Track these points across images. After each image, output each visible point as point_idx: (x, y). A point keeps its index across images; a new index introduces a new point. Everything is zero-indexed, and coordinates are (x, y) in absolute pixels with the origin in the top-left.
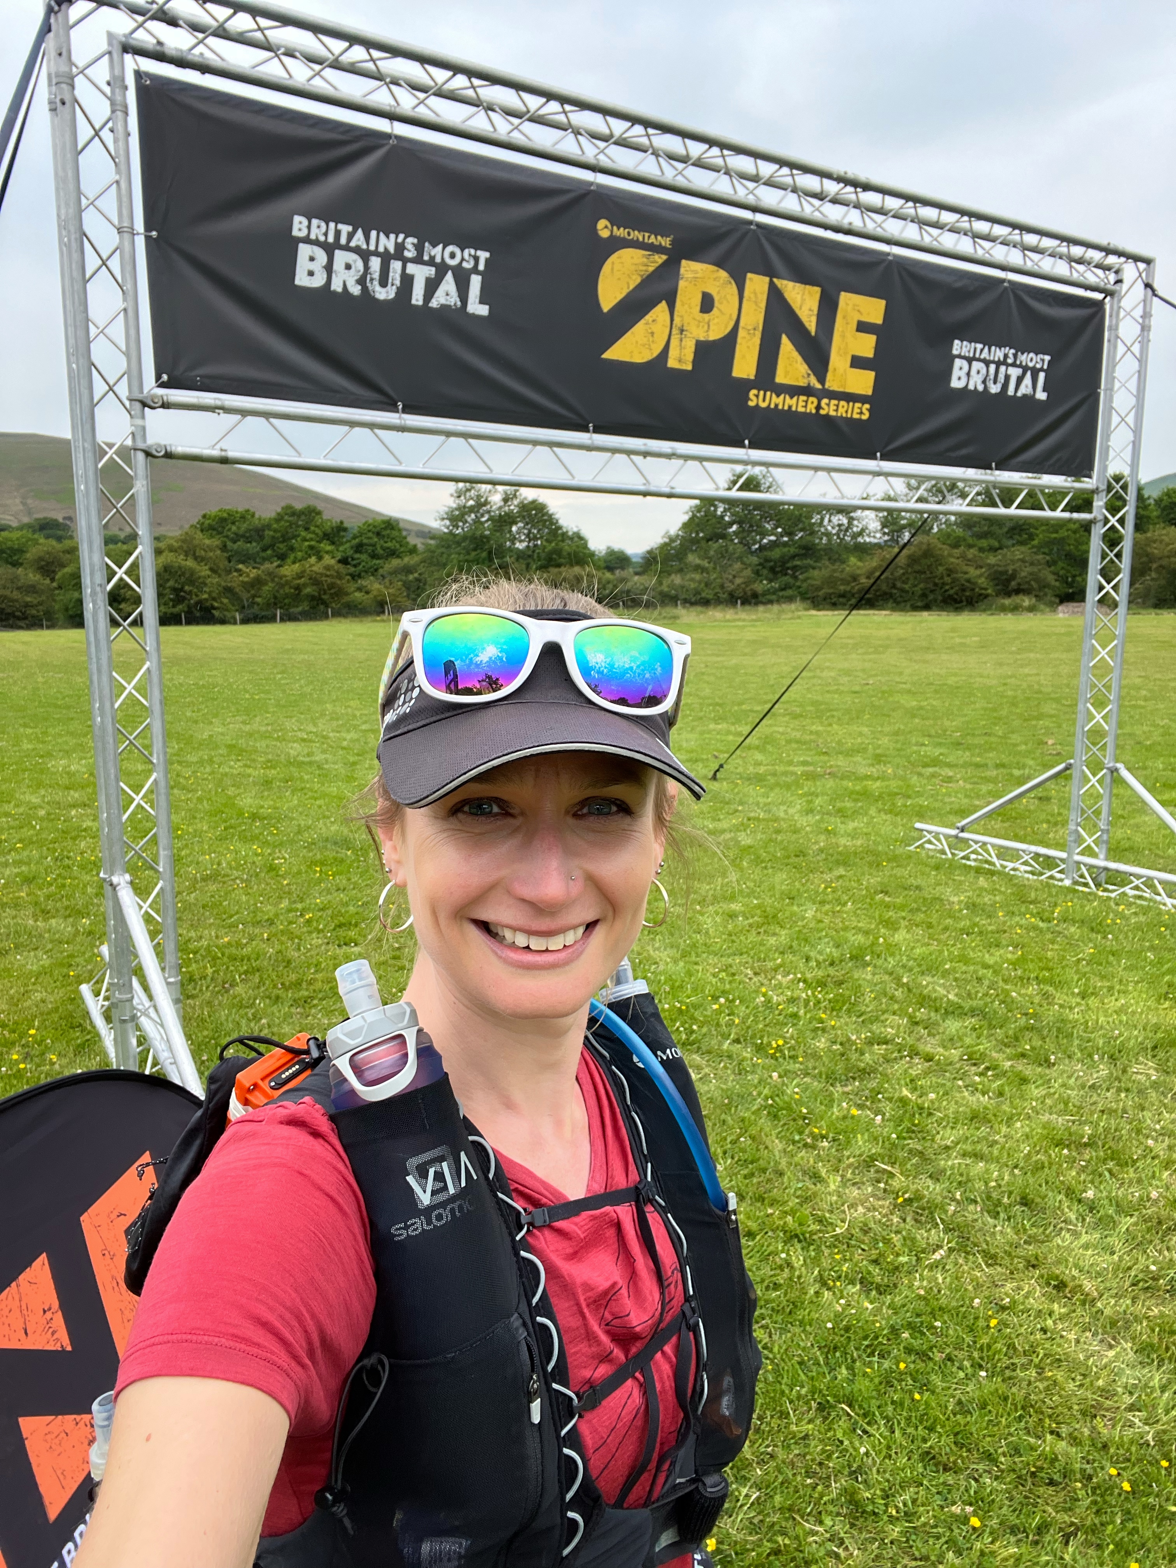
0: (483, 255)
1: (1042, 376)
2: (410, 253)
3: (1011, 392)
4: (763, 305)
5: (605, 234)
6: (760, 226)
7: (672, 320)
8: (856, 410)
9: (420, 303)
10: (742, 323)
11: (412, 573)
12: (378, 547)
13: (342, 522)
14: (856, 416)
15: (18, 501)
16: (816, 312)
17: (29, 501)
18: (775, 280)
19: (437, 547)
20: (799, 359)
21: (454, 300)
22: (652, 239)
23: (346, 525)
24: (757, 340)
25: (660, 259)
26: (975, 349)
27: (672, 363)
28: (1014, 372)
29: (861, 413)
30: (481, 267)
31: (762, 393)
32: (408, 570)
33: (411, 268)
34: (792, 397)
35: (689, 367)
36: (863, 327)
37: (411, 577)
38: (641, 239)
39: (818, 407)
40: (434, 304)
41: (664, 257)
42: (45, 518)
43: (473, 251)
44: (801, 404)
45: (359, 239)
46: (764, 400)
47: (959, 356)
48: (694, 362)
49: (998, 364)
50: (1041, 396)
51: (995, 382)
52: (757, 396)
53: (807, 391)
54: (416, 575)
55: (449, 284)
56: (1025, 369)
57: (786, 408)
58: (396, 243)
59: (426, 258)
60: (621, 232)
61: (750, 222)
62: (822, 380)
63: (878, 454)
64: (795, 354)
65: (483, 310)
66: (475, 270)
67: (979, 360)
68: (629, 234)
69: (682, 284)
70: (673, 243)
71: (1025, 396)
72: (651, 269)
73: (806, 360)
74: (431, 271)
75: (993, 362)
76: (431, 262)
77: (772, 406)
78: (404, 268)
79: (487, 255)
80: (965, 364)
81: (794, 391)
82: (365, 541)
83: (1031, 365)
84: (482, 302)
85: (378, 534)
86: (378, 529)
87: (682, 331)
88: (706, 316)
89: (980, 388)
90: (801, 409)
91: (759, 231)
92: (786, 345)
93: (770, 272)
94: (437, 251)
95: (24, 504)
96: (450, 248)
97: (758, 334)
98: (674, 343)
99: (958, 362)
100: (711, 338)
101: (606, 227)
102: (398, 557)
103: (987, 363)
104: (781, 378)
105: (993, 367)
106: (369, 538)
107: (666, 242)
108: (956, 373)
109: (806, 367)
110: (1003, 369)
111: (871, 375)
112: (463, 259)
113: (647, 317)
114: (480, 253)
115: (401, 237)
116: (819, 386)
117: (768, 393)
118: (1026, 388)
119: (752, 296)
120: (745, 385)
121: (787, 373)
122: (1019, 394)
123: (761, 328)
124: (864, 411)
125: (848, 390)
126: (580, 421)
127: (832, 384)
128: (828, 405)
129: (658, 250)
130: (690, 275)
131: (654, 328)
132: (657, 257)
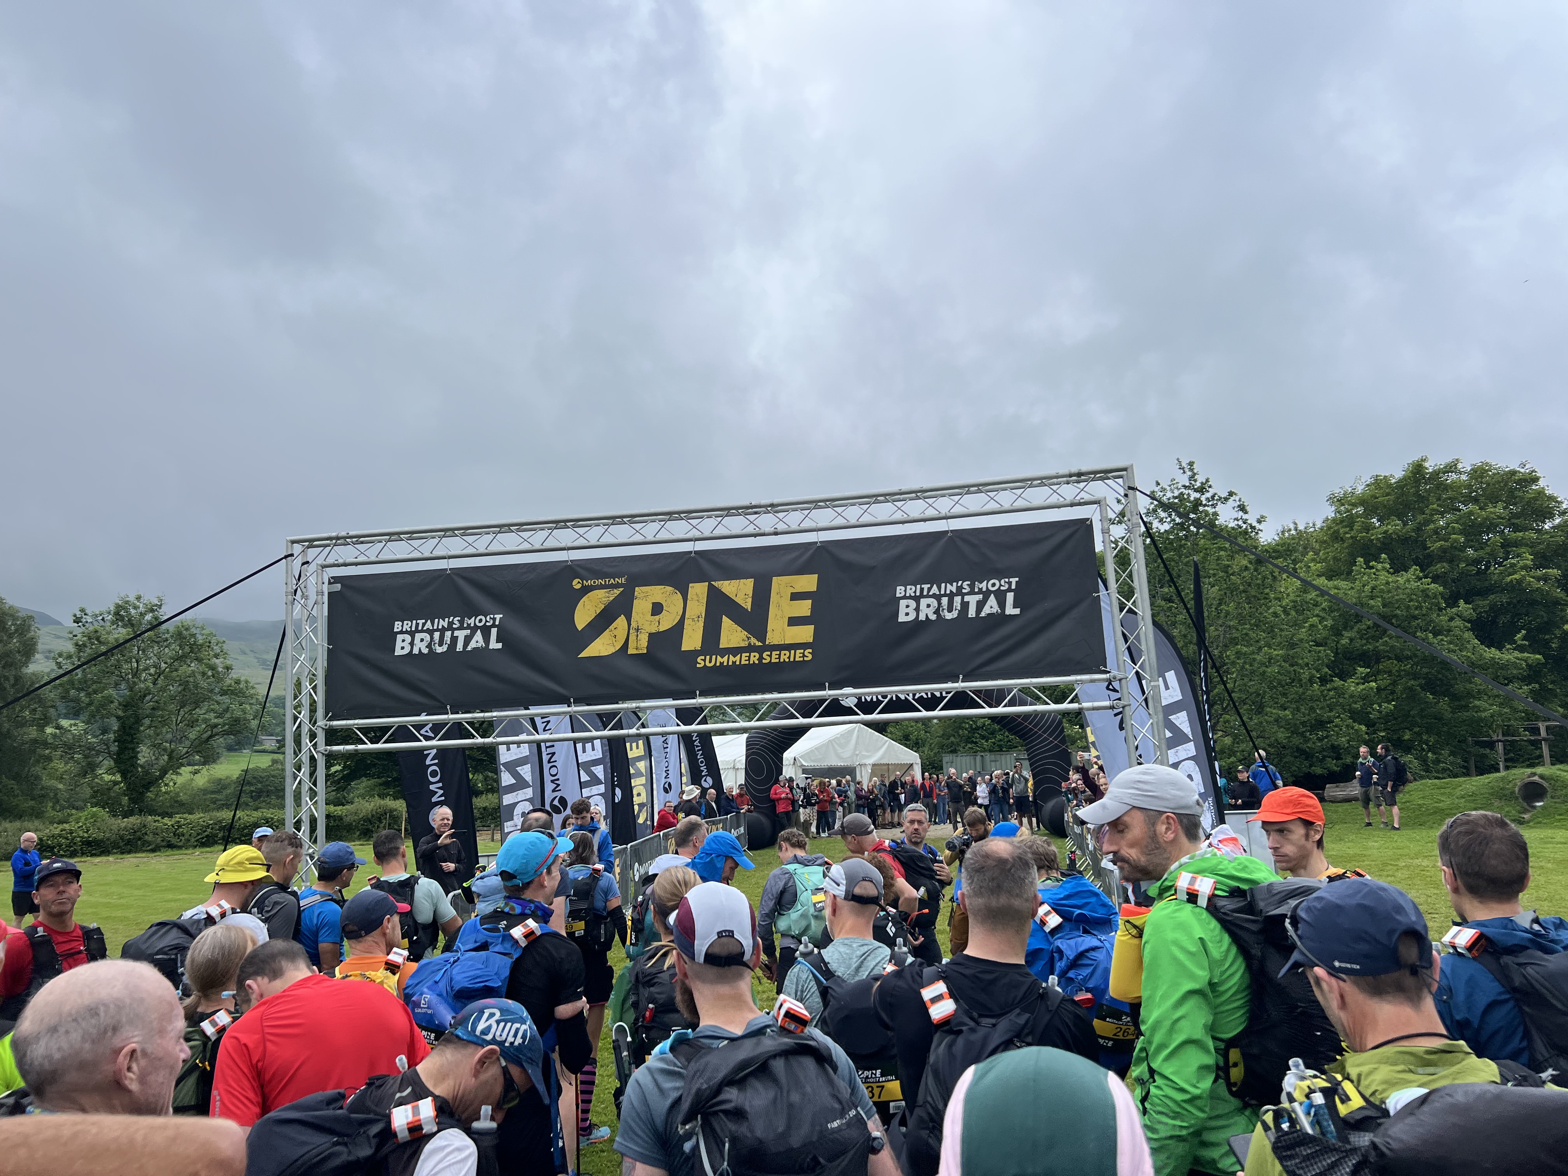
4: (705, 601)
5: (579, 586)
6: (696, 552)
7: (629, 625)
8: (798, 655)
10: (687, 616)
16: (751, 595)
18: (713, 583)
20: (740, 629)
21: (481, 643)
22: (612, 581)
25: (617, 592)
27: (631, 651)
29: (804, 656)
31: (708, 657)
34: (735, 656)
35: (645, 651)
36: (796, 596)
38: (604, 583)
40: (469, 648)
41: (621, 589)
44: (744, 658)
45: (429, 625)
46: (710, 662)
48: (647, 648)
52: (704, 660)
57: (730, 663)
60: (589, 583)
61: (690, 552)
62: (762, 638)
63: (827, 684)
64: (736, 627)
68: (595, 582)
70: (628, 580)
72: (611, 599)
73: (745, 628)
74: (468, 632)
77: (718, 664)
81: (737, 651)
87: (637, 630)
88: (657, 617)
90: (744, 662)
91: (697, 556)
92: (726, 622)
93: (709, 579)
94: (471, 621)
97: (702, 620)
98: (632, 638)
100: (662, 628)
101: (579, 583)
104: (724, 644)
107: (622, 580)
109: (746, 634)
111: (811, 628)
113: (609, 628)
116: (760, 644)
117: (714, 657)
119: (695, 598)
120: (695, 654)
121: (729, 641)
123: (705, 616)
125: (788, 642)
126: (564, 698)
127: (772, 638)
129: (616, 586)
130: (642, 595)
131: (616, 632)
132: (615, 591)
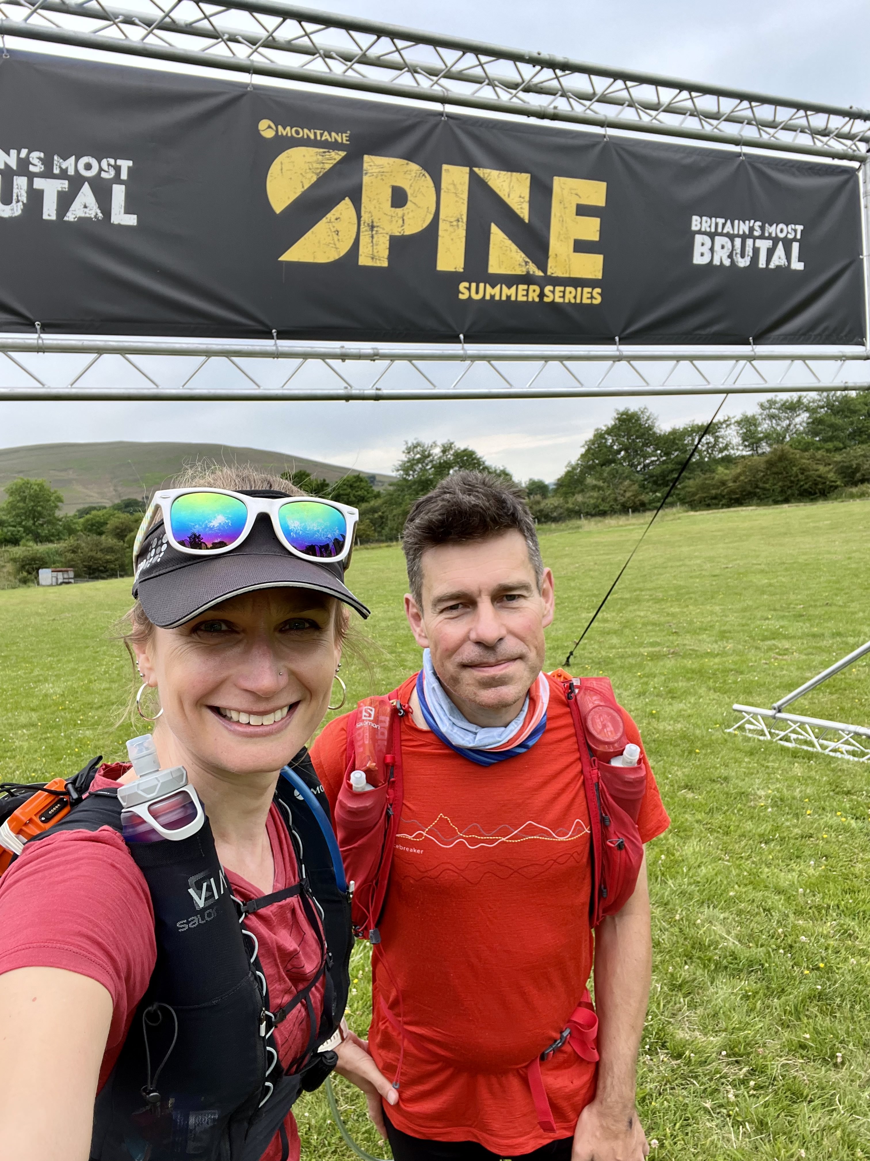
0: (125, 164)
1: (796, 246)
2: (37, 167)
3: (762, 264)
4: (465, 196)
5: (269, 134)
6: (450, 116)
7: (359, 217)
8: (586, 295)
9: (54, 217)
10: (442, 216)
11: (377, 512)
12: (351, 495)
13: (324, 480)
14: (586, 301)
15: (112, 489)
16: (527, 198)
17: (119, 489)
18: (476, 169)
19: (395, 491)
20: (514, 247)
21: (93, 211)
22: (326, 136)
23: (327, 482)
24: (462, 232)
25: (338, 156)
26: (717, 225)
27: (364, 260)
28: (764, 245)
29: (592, 297)
30: (124, 176)
31: (474, 285)
32: (374, 510)
33: (39, 183)
34: (509, 287)
35: (385, 264)
36: (583, 210)
37: (376, 515)
38: (312, 136)
39: (542, 295)
40: (70, 217)
41: (343, 154)
42: (129, 499)
43: (112, 161)
44: (521, 293)
46: (477, 292)
47: (700, 232)
48: (390, 258)
49: (744, 237)
50: (797, 266)
51: (743, 256)
52: (469, 289)
53: (527, 279)
54: (380, 513)
55: (86, 195)
56: (776, 240)
57: (504, 298)
58: (19, 159)
59: (56, 171)
60: (289, 132)
61: (441, 114)
62: (543, 266)
63: (617, 338)
64: (509, 242)
65: (131, 220)
66: (117, 179)
67: (721, 234)
68: (297, 133)
69: (366, 179)
70: (350, 138)
71: (778, 267)
72: (328, 166)
73: (522, 247)
74: (64, 185)
75: (738, 236)
76: (63, 175)
77: (488, 297)
78: (30, 183)
79: (130, 163)
80: (707, 240)
81: (511, 280)
82: (341, 492)
83: (782, 236)
84: (127, 211)
85: (351, 486)
86: (351, 482)
87: (372, 227)
88: (400, 211)
89: (727, 262)
90: (521, 298)
91: (451, 122)
92: (497, 235)
93: (469, 162)
94: (69, 164)
95: (116, 490)
96: (85, 160)
98: (364, 239)
99: (699, 239)
100: (408, 232)
101: (269, 127)
102: (366, 501)
103: (731, 237)
104: (494, 268)
105: (738, 242)
106: (345, 490)
107: (343, 138)
108: (698, 249)
109: (523, 255)
110: (749, 242)
111: (600, 258)
112: (101, 169)
113: (329, 216)
114: (119, 162)
115: (24, 153)
116: (541, 274)
117: (482, 285)
118: (779, 259)
119: (451, 187)
120: (454, 278)
121: (501, 264)
122: (772, 266)
123: (465, 220)
124: (595, 294)
125: (573, 275)
126: (260, 328)
127: (554, 269)
128: (553, 292)
129: (335, 146)
130: (375, 170)
131: (338, 226)
132: (333, 154)
